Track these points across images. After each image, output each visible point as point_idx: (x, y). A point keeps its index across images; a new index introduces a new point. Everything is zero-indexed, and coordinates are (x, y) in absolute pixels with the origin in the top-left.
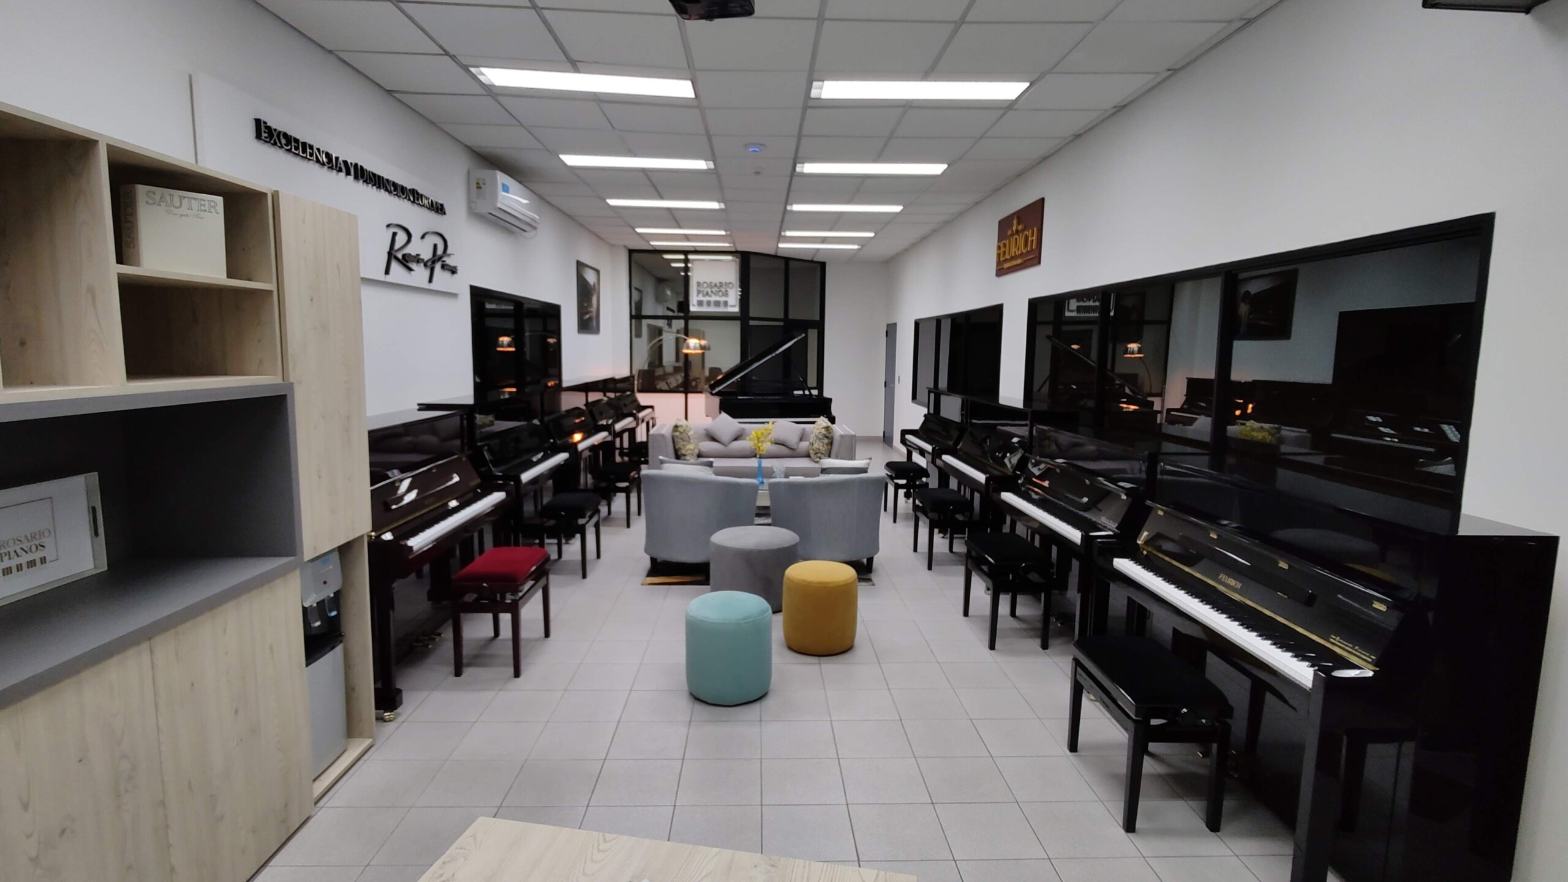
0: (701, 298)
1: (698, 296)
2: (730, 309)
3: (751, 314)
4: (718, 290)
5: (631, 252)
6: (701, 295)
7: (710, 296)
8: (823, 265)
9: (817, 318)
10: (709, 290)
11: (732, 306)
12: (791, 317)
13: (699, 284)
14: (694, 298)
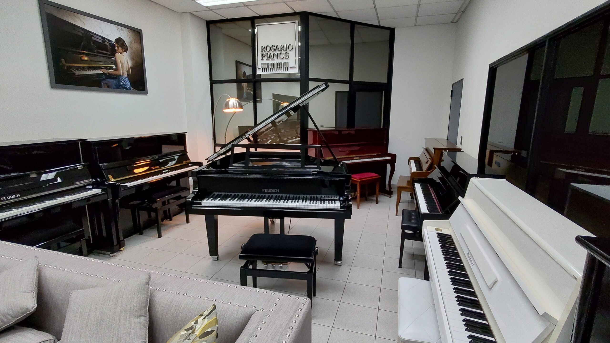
0: (265, 61)
1: (262, 59)
2: (290, 71)
3: (310, 76)
4: (279, 53)
5: (209, 23)
6: (265, 58)
7: (273, 59)
8: (392, 31)
9: (385, 81)
10: (272, 53)
11: (292, 68)
12: (355, 79)
13: (263, 49)
14: (260, 62)
